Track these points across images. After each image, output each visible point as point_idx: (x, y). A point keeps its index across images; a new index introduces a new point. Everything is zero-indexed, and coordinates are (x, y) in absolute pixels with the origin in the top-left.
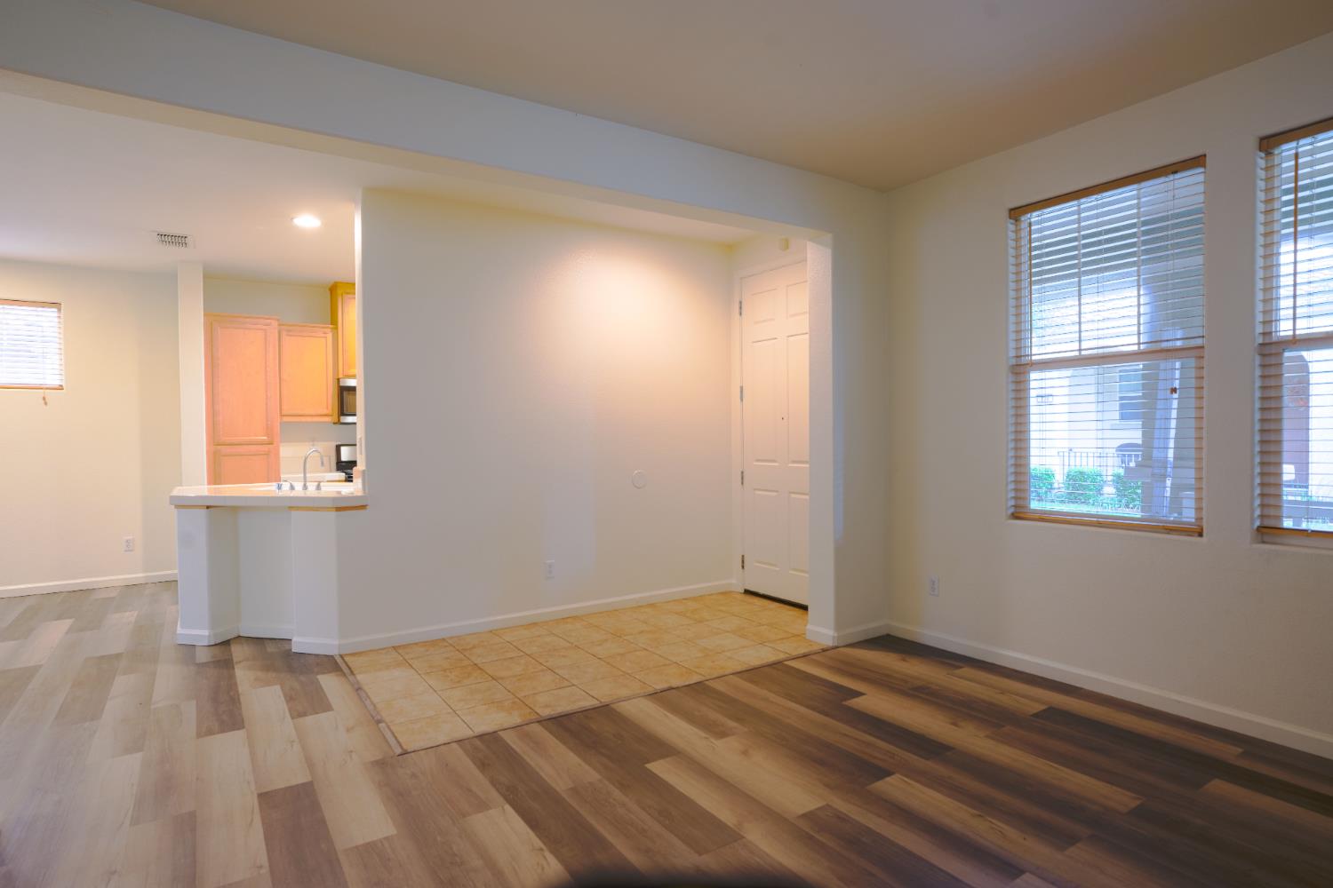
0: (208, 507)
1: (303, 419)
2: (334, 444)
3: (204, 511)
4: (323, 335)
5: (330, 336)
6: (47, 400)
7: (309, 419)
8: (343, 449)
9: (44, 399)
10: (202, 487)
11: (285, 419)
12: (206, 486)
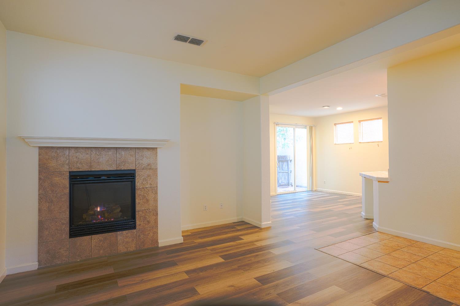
9: (378, 145)
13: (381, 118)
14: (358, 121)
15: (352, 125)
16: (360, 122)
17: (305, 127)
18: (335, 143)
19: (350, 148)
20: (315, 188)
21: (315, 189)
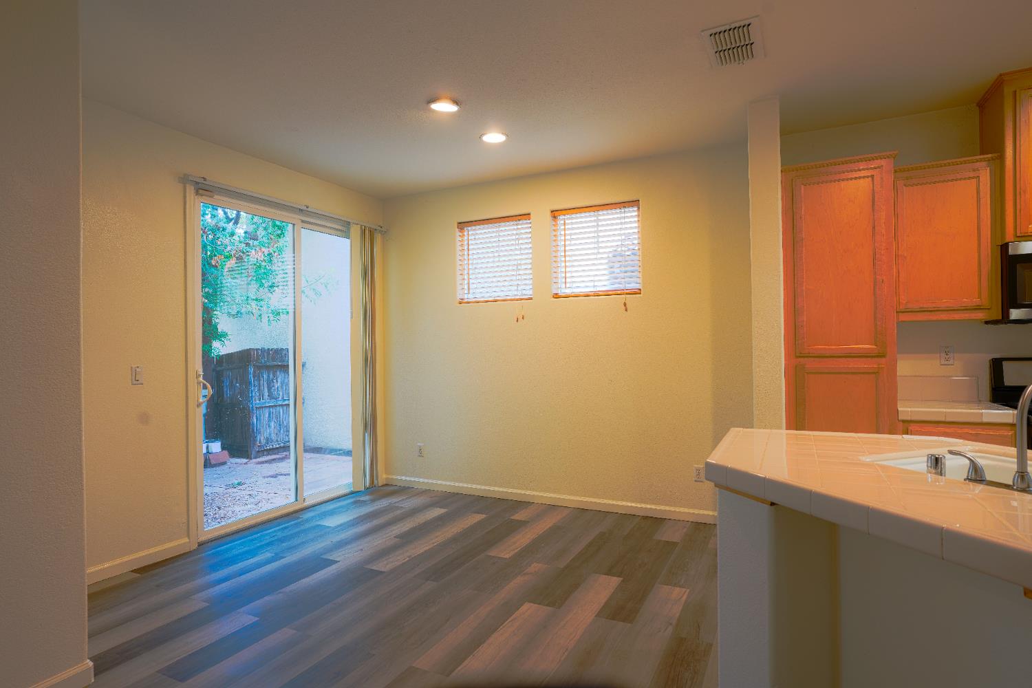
0: (772, 504)
1: (934, 317)
2: (984, 359)
3: (767, 507)
4: (972, 174)
5: (985, 176)
6: (627, 306)
7: (944, 316)
8: (1006, 366)
9: (625, 304)
10: (781, 431)
11: (903, 317)
12: (784, 432)
13: (634, 203)
14: (549, 213)
15: (523, 227)
16: (555, 217)
17: (344, 229)
18: (459, 297)
19: (520, 318)
20: (384, 476)
21: (382, 477)
